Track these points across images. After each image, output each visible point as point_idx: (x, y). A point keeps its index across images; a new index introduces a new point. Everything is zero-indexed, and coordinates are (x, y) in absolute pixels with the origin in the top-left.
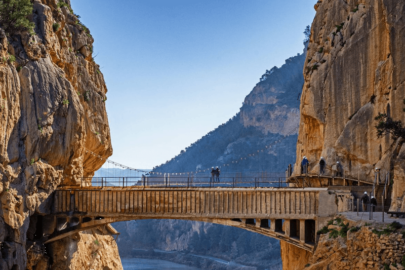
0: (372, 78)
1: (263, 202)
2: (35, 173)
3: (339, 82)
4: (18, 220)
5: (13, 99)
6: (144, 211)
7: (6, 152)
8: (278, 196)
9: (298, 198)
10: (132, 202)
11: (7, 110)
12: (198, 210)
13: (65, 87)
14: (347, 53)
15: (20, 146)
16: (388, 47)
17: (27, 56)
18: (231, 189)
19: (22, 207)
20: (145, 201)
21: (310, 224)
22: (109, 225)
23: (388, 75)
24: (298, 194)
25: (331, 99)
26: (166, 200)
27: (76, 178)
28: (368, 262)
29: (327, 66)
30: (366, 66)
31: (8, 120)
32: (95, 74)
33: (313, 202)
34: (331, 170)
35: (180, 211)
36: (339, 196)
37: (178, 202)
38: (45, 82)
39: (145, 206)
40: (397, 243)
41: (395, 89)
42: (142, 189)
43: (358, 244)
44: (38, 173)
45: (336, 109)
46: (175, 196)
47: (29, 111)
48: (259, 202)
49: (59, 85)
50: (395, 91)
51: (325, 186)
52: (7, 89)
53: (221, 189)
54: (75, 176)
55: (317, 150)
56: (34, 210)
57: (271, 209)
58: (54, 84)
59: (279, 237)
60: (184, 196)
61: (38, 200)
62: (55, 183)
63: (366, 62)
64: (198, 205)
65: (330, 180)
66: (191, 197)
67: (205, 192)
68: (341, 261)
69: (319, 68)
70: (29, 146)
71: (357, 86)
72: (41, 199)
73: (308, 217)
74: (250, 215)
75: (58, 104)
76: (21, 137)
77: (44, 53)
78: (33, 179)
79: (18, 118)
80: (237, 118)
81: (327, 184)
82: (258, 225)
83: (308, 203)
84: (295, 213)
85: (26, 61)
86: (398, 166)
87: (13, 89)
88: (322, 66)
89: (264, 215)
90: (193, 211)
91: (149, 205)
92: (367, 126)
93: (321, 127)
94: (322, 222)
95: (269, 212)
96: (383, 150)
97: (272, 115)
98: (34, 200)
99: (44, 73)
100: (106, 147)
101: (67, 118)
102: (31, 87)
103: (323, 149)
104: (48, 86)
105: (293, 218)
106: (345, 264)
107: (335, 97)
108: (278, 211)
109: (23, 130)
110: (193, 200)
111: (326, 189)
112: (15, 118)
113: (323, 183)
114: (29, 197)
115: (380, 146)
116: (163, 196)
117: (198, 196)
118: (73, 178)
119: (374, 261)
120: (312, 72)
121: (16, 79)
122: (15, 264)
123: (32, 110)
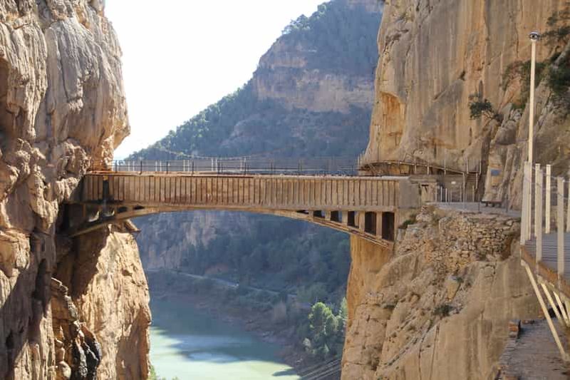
0: (463, 51)
1: (334, 191)
2: (65, 153)
3: (424, 55)
4: (47, 208)
5: (40, 67)
6: (194, 200)
7: (33, 129)
8: (352, 186)
9: (375, 188)
10: (178, 190)
11: (34, 79)
12: (257, 201)
13: (95, 52)
14: (433, 21)
15: (47, 122)
16: (482, 15)
17: (52, 15)
18: (296, 176)
19: (50, 193)
20: (194, 189)
21: (388, 217)
22: (129, 221)
23: (482, 47)
24: (375, 184)
25: (414, 75)
26: (220, 188)
27: (106, 162)
28: (463, 252)
29: (411, 36)
30: (456, 36)
31: (36, 91)
32: (109, 33)
33: (392, 193)
34: (413, 156)
35: (236, 201)
36: (423, 185)
37: (233, 191)
38: (74, 47)
39: (194, 194)
40: (494, 232)
41: (489, 64)
42: (190, 175)
43: (452, 233)
44: (68, 154)
45: (420, 86)
46: (231, 184)
47: (56, 81)
48: (329, 192)
49: (89, 51)
50: (490, 67)
51: (405, 174)
52: (34, 55)
53: (285, 176)
54: (105, 159)
55: (396, 134)
56: (63, 197)
57: (343, 200)
58: (83, 49)
59: (352, 231)
60: (241, 184)
61: (67, 186)
62: (85, 167)
63: (456, 32)
64: (257, 195)
65: (411, 167)
66: (249, 185)
67: (266, 180)
68: (432, 251)
69: (401, 38)
70: (57, 122)
71: (445, 60)
72: (71, 185)
73: (386, 209)
74: (319, 207)
75: (88, 73)
76: (49, 112)
77: (69, 11)
78: (62, 161)
79: (45, 89)
80: (250, 87)
81: (407, 172)
82: (328, 218)
83: (386, 194)
84: (372, 205)
85: (50, 21)
86: (493, 152)
87: (39, 55)
88: (404, 36)
89: (334, 207)
90: (252, 201)
91: (199, 193)
92: (456, 106)
93: (402, 107)
94: (403, 214)
95: (341, 203)
96: (473, 133)
97: (298, 83)
98: (63, 186)
99: (72, 36)
100: (124, 125)
101: (98, 90)
102: (58, 52)
103: (404, 132)
104: (76, 51)
105: (369, 210)
106: (437, 254)
107: (420, 72)
108: (351, 202)
109: (50, 103)
110: (252, 188)
111: (407, 178)
112: (43, 89)
113: (403, 172)
114: (58, 182)
115: (471, 130)
116: (216, 183)
117: (257, 184)
118: (104, 161)
119: (469, 250)
120: (393, 43)
121: (42, 44)
122: (44, 257)
123: (60, 80)
